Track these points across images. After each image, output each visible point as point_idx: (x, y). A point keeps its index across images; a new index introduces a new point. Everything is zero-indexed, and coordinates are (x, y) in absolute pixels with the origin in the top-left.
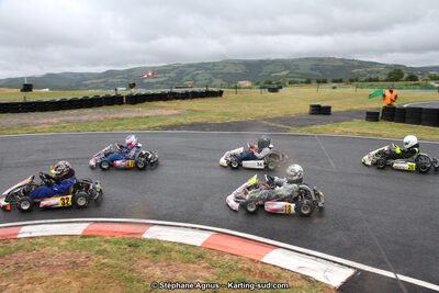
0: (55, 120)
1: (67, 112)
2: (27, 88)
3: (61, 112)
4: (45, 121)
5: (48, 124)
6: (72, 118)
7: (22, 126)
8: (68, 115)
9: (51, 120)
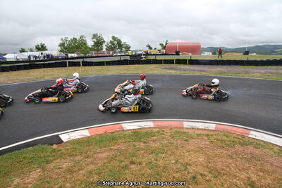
0: (263, 71)
1: (269, 67)
2: (247, 53)
3: (265, 67)
4: (258, 71)
5: (259, 73)
6: (273, 71)
7: (246, 73)
8: (270, 69)
9: (261, 71)
